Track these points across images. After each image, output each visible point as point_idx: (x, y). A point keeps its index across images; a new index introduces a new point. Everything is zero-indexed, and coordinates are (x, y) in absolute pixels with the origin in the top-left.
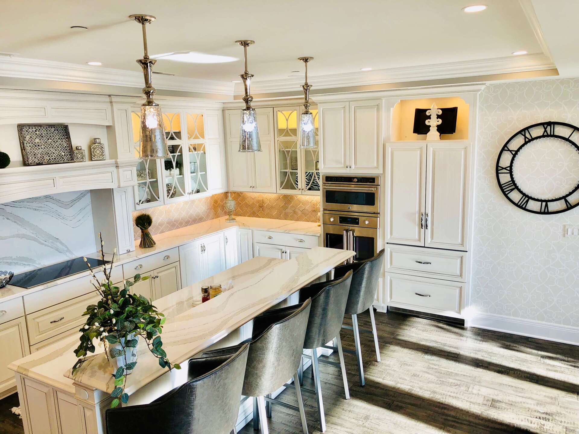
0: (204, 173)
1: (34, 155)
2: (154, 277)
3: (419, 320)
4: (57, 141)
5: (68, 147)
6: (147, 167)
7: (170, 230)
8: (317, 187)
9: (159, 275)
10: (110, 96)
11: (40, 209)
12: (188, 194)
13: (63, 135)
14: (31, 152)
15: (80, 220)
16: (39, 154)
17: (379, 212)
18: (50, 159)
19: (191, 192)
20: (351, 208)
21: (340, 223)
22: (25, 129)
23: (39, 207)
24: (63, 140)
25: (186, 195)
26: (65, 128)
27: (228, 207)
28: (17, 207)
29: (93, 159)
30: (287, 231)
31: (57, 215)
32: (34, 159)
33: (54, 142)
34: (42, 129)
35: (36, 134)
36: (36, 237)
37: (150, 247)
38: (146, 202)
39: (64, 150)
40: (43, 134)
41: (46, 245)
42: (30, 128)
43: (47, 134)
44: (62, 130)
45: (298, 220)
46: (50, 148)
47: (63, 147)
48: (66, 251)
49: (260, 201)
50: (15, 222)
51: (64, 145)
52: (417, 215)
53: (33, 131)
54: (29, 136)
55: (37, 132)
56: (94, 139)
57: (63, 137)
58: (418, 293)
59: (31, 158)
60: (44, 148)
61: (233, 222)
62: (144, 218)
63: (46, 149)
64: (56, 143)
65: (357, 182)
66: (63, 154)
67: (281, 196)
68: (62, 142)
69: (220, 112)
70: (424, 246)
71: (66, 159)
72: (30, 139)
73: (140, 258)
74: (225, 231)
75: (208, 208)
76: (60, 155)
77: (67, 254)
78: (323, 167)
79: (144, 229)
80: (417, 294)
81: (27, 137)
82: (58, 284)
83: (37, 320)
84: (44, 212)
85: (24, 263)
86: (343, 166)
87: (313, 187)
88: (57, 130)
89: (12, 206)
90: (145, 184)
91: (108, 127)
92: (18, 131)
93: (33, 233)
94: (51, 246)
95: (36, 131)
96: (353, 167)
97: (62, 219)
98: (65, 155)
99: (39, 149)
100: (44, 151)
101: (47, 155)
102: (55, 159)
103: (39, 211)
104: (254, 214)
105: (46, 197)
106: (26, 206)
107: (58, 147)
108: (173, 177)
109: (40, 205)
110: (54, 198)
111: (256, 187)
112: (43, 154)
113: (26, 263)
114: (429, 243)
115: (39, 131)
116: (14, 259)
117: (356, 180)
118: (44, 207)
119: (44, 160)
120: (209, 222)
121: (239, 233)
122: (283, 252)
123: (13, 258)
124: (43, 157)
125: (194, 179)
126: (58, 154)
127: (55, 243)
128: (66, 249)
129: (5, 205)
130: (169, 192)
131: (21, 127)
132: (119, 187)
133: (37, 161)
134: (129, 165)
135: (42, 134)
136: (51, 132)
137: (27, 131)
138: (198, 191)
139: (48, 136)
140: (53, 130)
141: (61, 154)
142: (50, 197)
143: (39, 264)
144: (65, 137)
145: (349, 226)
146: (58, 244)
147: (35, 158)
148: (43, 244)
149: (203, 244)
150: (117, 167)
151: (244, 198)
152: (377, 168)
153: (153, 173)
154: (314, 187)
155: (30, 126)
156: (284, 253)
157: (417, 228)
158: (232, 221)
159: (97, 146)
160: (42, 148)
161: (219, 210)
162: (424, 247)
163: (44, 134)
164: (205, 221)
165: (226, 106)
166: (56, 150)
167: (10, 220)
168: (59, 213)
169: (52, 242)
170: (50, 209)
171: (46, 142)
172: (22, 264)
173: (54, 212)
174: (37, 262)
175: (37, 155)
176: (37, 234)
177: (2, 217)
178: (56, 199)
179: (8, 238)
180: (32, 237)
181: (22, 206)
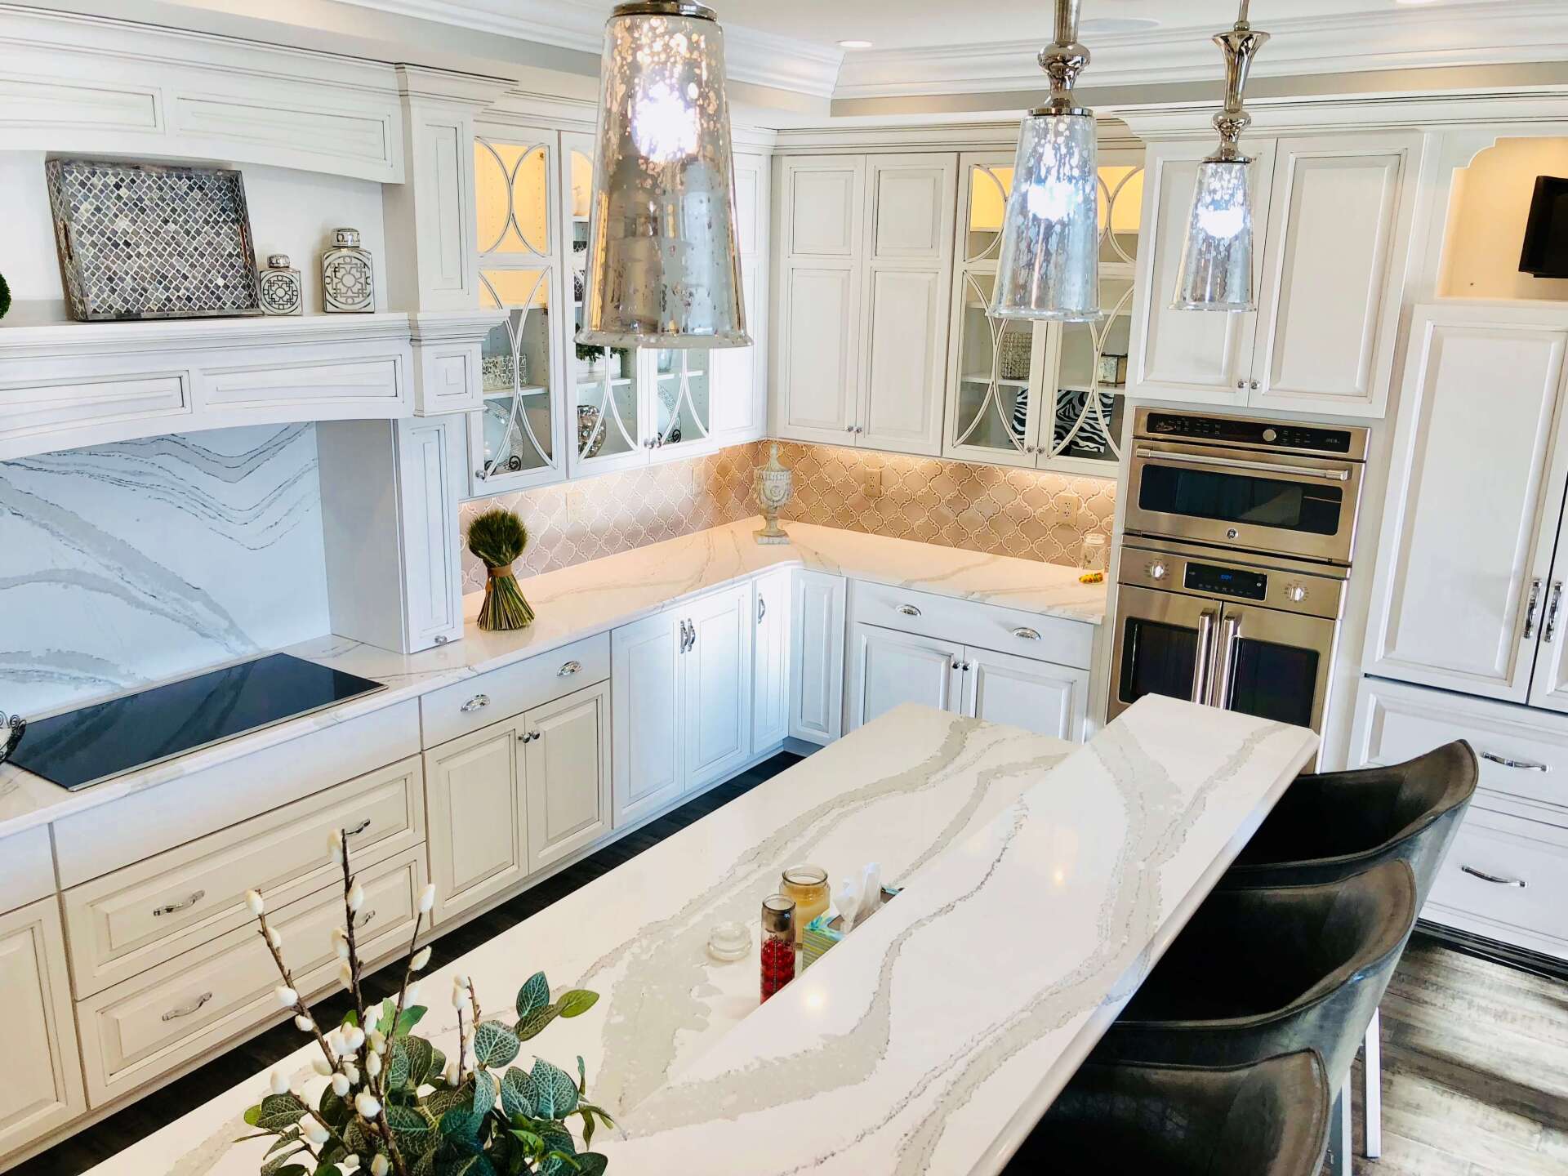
0: (700, 373)
1: (110, 279)
2: (526, 737)
3: (1466, 966)
4: (198, 232)
5: (238, 256)
6: (516, 344)
7: (576, 560)
8: (1092, 445)
9: (543, 728)
10: (399, 66)
11: (136, 479)
12: (645, 445)
13: (223, 210)
14: (98, 268)
15: (276, 523)
16: (128, 278)
17: (1350, 560)
18: (169, 300)
19: (656, 436)
20: (1237, 535)
21: (1185, 586)
22: (75, 173)
23: (133, 474)
24: (221, 228)
25: (639, 448)
26: (231, 181)
27: (768, 492)
28: (52, 471)
29: (330, 308)
30: (976, 596)
31: (196, 504)
32: (109, 297)
33: (188, 233)
34: (144, 182)
35: (119, 198)
36: (121, 583)
37: (515, 628)
38: (507, 467)
39: (223, 265)
40: (147, 202)
41: (154, 610)
42: (94, 174)
43: (163, 199)
44: (220, 190)
45: (1001, 551)
46: (171, 255)
47: (222, 256)
48: (226, 631)
49: (871, 475)
50: (45, 526)
51: (224, 249)
52: (1512, 586)
53: (106, 185)
54: (91, 204)
55: (123, 192)
56: (334, 230)
57: (220, 215)
58: (1472, 867)
59: (95, 290)
60: (149, 255)
61: (779, 543)
62: (499, 529)
63: (156, 261)
64: (194, 238)
65: (1276, 442)
66: (221, 282)
67: (948, 467)
68: (218, 234)
69: (764, 161)
70: (1524, 702)
71: (229, 303)
72: (93, 214)
73: (480, 672)
74: (756, 578)
75: (699, 490)
76: (207, 287)
77: (231, 641)
78: (1140, 380)
79: (496, 564)
80: (1468, 871)
81: (82, 208)
82: (187, 772)
83: (106, 907)
84: (148, 492)
85: (76, 673)
86: (1222, 377)
87: (1077, 444)
88: (201, 188)
89: (32, 469)
90: (507, 403)
91: (390, 190)
92: (49, 180)
93: (108, 567)
94: (172, 612)
95: (118, 186)
96: (1265, 385)
97: (214, 518)
98: (226, 287)
99: (129, 257)
100: (146, 266)
101: (160, 283)
102: (189, 299)
103: (133, 487)
104: (846, 519)
106: (85, 468)
107: (202, 255)
108: (601, 383)
109: (135, 466)
111: (866, 432)
112: (143, 279)
113: (82, 675)
114: (1548, 692)
115: (129, 188)
116: (40, 660)
117: (1270, 435)
118: (151, 474)
119: (148, 300)
120: (698, 537)
121: (802, 585)
122: (955, 667)
123: (34, 656)
124: (145, 290)
125: (668, 395)
126: (201, 282)
127: (189, 603)
128: (225, 624)
129: (6, 463)
130: (582, 435)
131: (59, 166)
132: (419, 414)
133: (119, 305)
134: (455, 335)
135: (141, 199)
136: (176, 194)
137: (83, 185)
138: (676, 437)
139: (165, 212)
140: (185, 188)
141: (211, 281)
142: (176, 441)
143: (131, 675)
144: (229, 216)
145: (1223, 601)
146: (198, 606)
147: (113, 291)
148: (140, 605)
149: (689, 620)
150: (415, 340)
151: (816, 464)
152: (1366, 395)
153: (534, 369)
154: (1082, 443)
155: (93, 163)
156: (960, 668)
157: (1503, 635)
158: (777, 540)
159: (347, 260)
160: (139, 255)
161: (732, 500)
162: (1526, 706)
163: (151, 199)
164: (685, 532)
165: (785, 140)
166: (193, 266)
167: (27, 519)
168: (203, 496)
169: (175, 599)
170: (172, 483)
171: (157, 233)
172: (67, 678)
173: (187, 493)
174: (123, 671)
175: (122, 280)
176: (124, 569)
178: (193, 445)
179: (17, 585)
180: (106, 582)
181: (71, 469)
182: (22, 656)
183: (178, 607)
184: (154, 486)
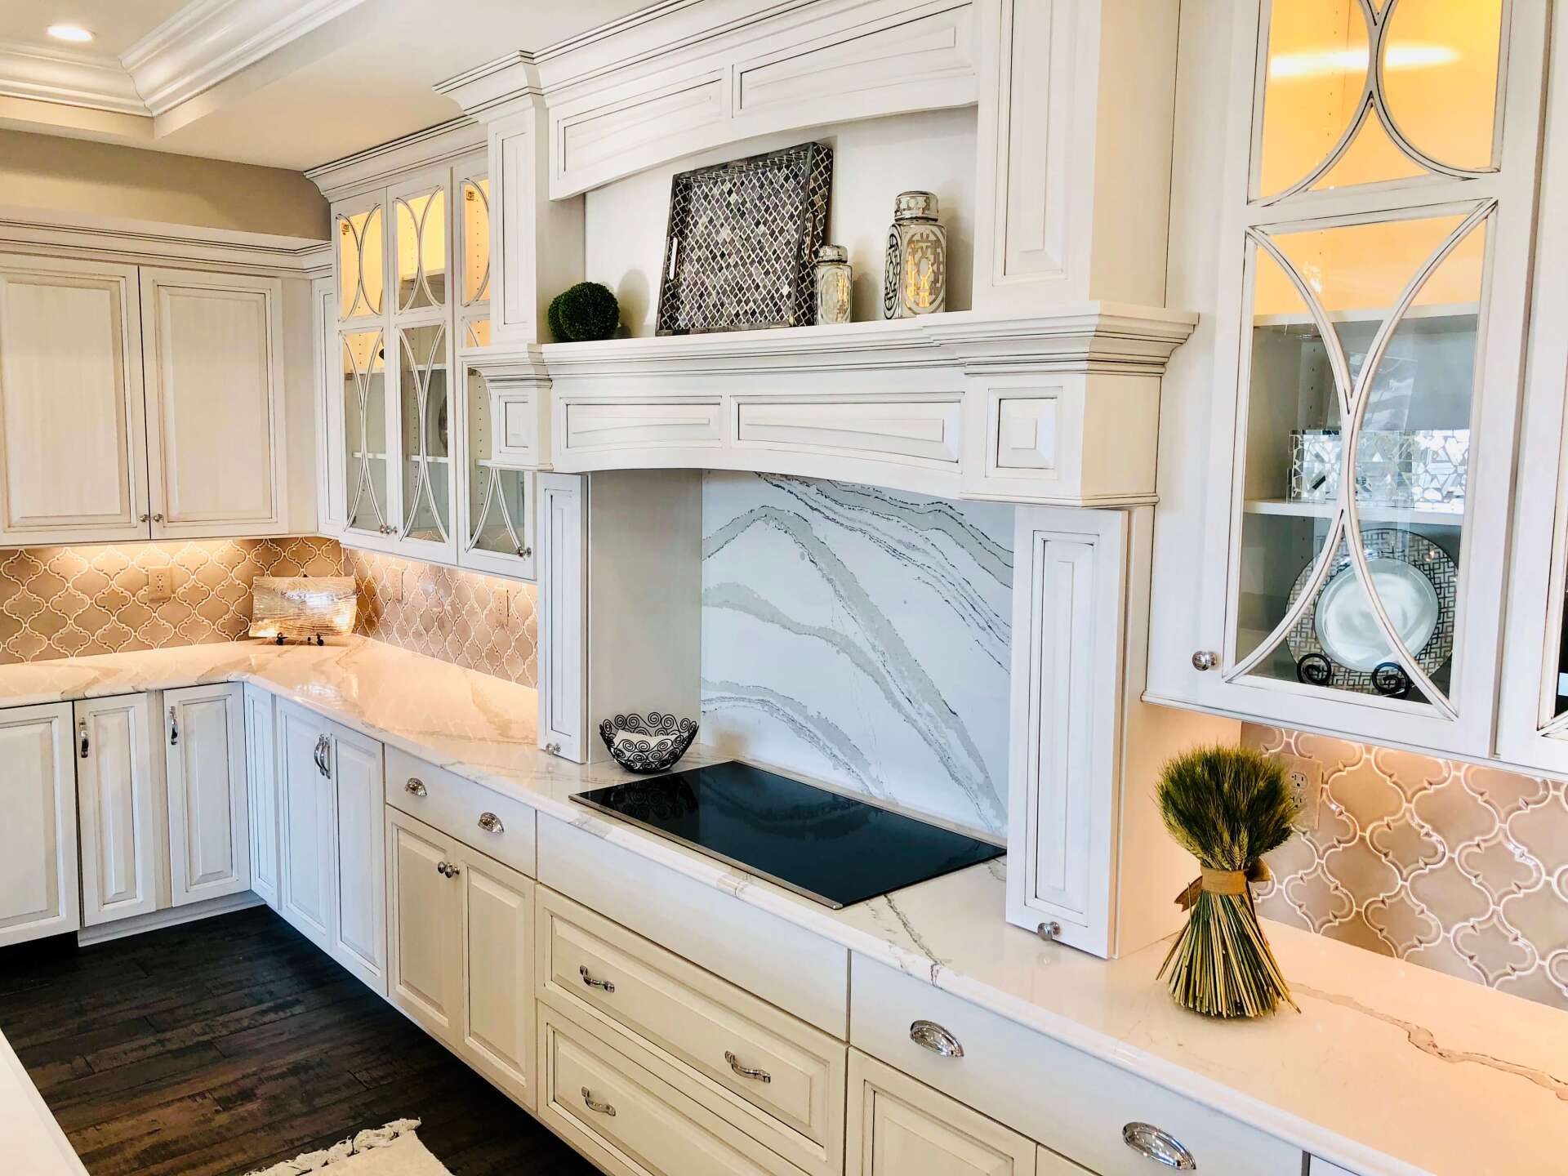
1: (701, 295)
11: (908, 553)
14: (695, 284)
16: (714, 293)
18: (737, 315)
22: (703, 187)
23: (907, 546)
28: (842, 525)
31: (964, 602)
32: (695, 314)
33: (773, 233)
34: (751, 181)
35: (728, 204)
36: (883, 670)
40: (748, 205)
41: (908, 718)
43: (761, 198)
46: (753, 262)
48: (979, 786)
50: (830, 580)
54: (707, 216)
55: (733, 198)
59: (688, 308)
63: (739, 272)
66: (786, 290)
72: (705, 227)
76: (772, 298)
77: (985, 804)
81: (700, 222)
84: (918, 572)
85: (836, 751)
88: (795, 176)
89: (828, 518)
92: (674, 198)
93: (874, 647)
94: (924, 728)
95: (730, 192)
97: (984, 629)
98: (789, 295)
99: (721, 270)
100: (730, 277)
101: (735, 296)
102: (754, 313)
103: (906, 562)
105: (939, 507)
106: (870, 529)
107: (777, 259)
109: (910, 537)
110: (967, 520)
112: (724, 293)
113: (841, 756)
115: (738, 192)
116: (810, 720)
118: (925, 551)
119: (721, 317)
124: (722, 305)
126: (769, 292)
127: (945, 729)
128: (979, 778)
129: (811, 507)
135: (743, 203)
136: (773, 189)
137: (706, 197)
139: (759, 211)
140: (782, 180)
141: (777, 290)
142: (951, 512)
143: (878, 783)
146: (952, 737)
147: (700, 307)
148: (896, 705)
160: (728, 267)
163: (752, 201)
166: (767, 273)
167: (820, 569)
168: (975, 596)
169: (929, 714)
170: (943, 568)
171: (748, 239)
172: (829, 752)
173: (957, 586)
174: (874, 771)
175: (709, 295)
176: (887, 655)
177: (798, 549)
178: (971, 525)
179: (805, 634)
180: (871, 662)
181: (857, 526)
182: (802, 708)
183: (932, 727)
184: (925, 567)
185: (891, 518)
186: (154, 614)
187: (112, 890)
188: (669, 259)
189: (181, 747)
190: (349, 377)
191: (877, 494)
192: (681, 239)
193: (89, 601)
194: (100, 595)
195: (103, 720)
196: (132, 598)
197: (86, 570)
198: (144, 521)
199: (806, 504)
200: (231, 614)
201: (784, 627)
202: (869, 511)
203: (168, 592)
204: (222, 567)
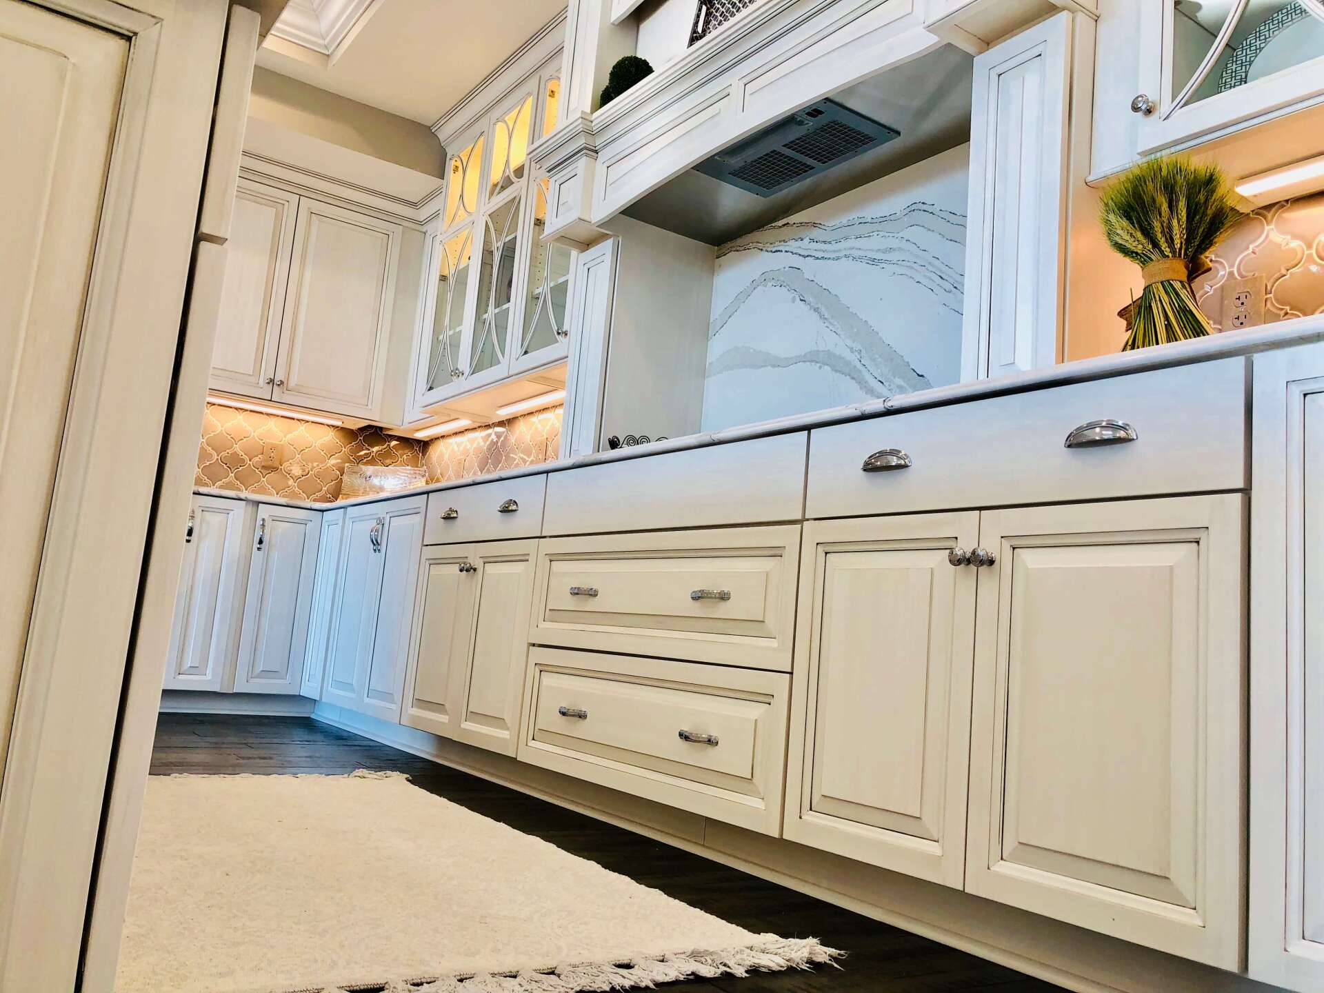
11: (886, 256)
23: (885, 251)
28: (829, 259)
31: (934, 276)
36: (859, 365)
50: (816, 310)
84: (895, 269)
89: (818, 258)
93: (852, 350)
97: (950, 292)
103: (883, 265)
105: (914, 207)
106: (851, 252)
109: (888, 243)
110: (938, 207)
118: (900, 249)
129: (803, 256)
142: (925, 207)
167: (808, 304)
168: (943, 267)
170: (916, 256)
173: (928, 266)
176: (863, 352)
177: (791, 295)
178: (941, 210)
179: (792, 364)
180: (848, 363)
181: (842, 254)
184: (899, 262)
185: (871, 234)
186: (262, 479)
187: (188, 663)
188: (698, 16)
189: (264, 552)
190: (443, 278)
191: (860, 221)
192: (709, 6)
193: (216, 457)
194: (224, 454)
195: (208, 516)
196: (249, 462)
197: (217, 432)
198: (269, 383)
199: (800, 255)
200: (323, 492)
201: (774, 366)
202: (853, 237)
203: (276, 464)
204: (322, 453)
